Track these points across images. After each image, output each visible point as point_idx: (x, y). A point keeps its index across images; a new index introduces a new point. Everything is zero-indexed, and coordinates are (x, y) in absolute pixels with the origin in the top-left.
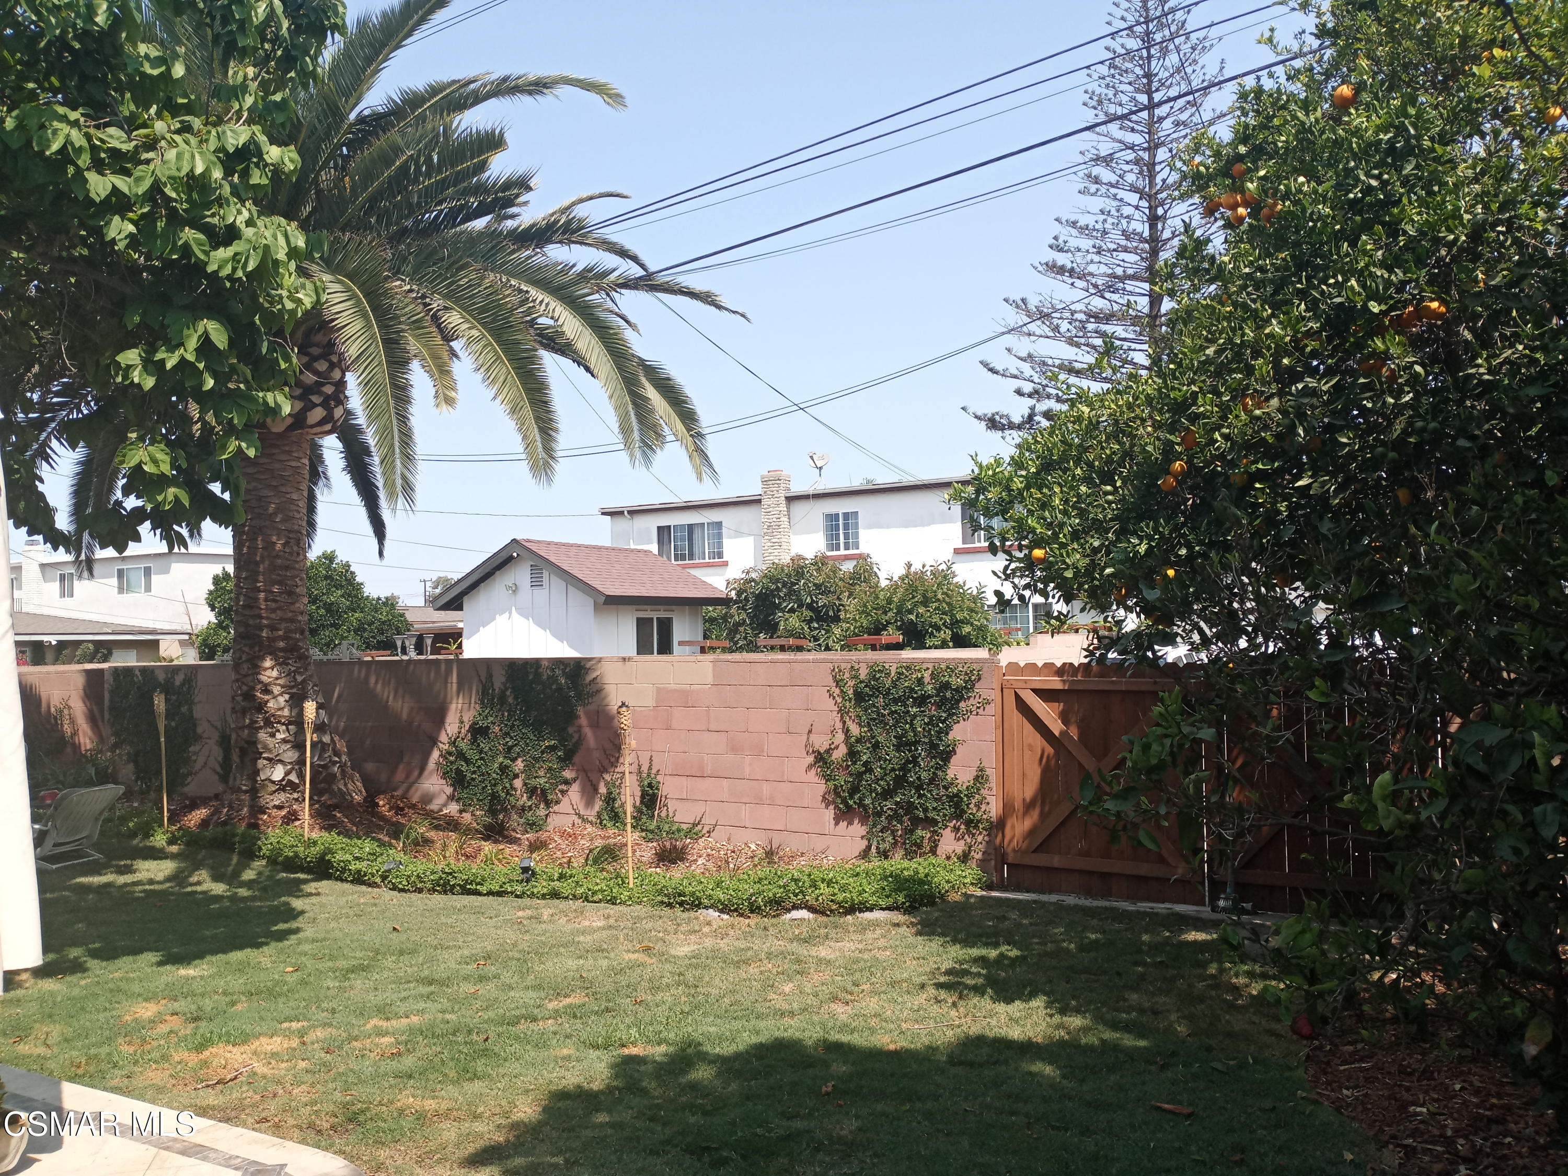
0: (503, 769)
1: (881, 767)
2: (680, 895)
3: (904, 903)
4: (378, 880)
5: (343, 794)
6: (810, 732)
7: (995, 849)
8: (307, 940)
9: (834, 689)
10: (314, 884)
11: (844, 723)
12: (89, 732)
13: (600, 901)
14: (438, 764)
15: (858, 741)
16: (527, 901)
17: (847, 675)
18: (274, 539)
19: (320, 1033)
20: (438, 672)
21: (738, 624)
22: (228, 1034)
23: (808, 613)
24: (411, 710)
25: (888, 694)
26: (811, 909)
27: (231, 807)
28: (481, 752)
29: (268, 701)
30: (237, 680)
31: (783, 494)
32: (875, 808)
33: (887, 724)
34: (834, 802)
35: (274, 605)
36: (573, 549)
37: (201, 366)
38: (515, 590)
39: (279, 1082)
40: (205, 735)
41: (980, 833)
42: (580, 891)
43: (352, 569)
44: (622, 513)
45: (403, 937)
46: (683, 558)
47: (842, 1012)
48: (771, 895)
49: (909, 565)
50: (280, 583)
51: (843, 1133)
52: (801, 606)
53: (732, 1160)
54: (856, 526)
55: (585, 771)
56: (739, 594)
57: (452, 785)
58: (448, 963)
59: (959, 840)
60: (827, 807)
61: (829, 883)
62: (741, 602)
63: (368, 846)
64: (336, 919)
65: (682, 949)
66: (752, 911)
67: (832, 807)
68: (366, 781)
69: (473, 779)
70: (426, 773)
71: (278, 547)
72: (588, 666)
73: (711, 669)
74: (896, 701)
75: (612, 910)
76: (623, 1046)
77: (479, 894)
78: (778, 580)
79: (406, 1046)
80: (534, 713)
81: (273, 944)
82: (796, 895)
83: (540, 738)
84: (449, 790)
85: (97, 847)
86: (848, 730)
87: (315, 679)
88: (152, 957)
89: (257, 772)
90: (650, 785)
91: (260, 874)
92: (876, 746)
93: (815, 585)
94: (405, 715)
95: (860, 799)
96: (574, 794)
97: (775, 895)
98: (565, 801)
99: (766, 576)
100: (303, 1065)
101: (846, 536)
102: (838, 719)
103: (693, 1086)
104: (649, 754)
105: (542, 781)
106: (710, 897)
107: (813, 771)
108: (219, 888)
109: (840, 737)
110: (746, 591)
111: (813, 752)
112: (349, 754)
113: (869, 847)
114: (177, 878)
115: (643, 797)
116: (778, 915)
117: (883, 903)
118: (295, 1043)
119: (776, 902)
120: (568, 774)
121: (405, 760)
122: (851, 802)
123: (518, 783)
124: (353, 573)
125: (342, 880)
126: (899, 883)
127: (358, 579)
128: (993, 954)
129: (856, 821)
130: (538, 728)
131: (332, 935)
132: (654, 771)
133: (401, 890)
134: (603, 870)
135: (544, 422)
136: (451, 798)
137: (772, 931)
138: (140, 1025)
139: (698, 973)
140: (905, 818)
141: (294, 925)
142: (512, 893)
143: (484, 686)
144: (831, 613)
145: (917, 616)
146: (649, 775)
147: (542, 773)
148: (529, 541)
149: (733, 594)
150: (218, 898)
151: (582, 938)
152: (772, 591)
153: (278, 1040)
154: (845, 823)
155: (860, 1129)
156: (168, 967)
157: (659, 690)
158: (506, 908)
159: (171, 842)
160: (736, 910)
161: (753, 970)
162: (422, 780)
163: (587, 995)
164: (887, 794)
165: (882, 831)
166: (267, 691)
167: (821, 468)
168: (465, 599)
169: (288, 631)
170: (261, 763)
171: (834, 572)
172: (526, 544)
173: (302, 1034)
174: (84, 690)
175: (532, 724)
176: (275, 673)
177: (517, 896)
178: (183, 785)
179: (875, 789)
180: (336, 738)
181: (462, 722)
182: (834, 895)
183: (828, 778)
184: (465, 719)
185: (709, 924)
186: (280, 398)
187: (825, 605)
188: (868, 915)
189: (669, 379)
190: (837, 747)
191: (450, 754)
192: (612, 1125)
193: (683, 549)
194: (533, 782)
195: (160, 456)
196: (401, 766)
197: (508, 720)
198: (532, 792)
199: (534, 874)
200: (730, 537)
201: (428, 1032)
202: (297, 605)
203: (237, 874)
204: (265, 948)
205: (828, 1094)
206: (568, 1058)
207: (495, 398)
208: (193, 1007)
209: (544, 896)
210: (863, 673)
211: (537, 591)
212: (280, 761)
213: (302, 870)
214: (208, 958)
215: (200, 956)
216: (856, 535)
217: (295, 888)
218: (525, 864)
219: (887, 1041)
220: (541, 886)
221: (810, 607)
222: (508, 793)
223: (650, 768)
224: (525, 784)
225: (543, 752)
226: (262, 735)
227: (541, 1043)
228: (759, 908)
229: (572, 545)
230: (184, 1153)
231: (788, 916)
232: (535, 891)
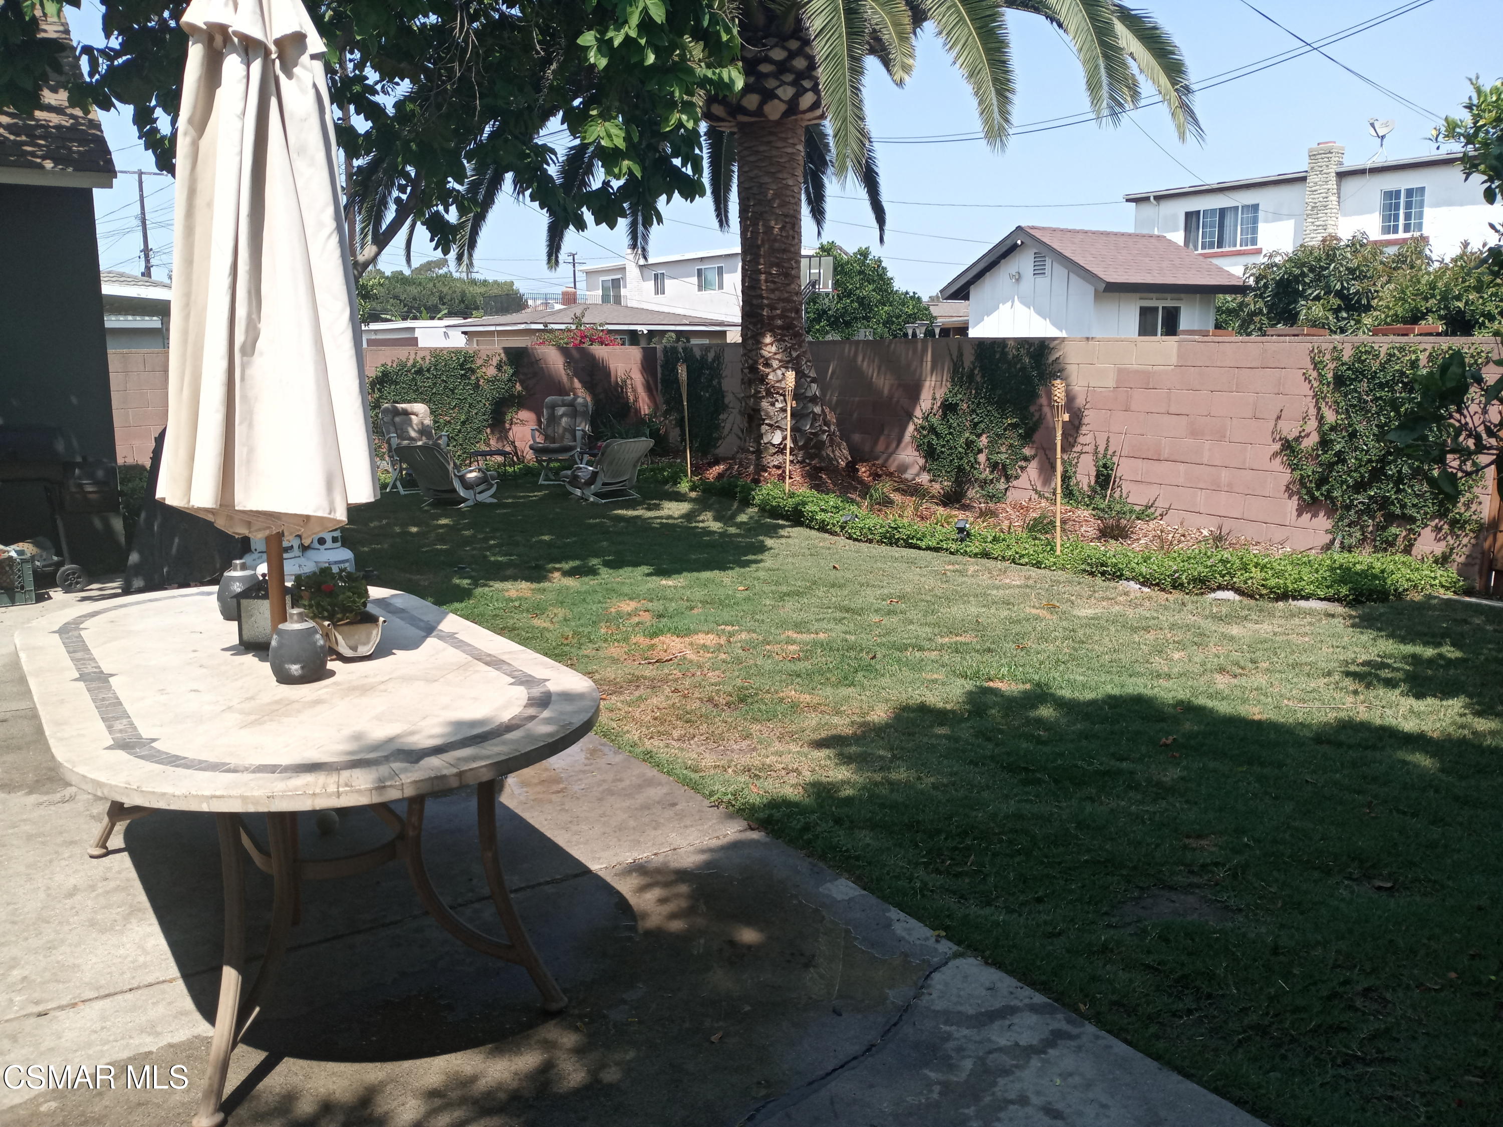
0: (969, 444)
1: (1356, 459)
2: (1102, 565)
3: (1347, 596)
4: (838, 530)
5: (831, 460)
6: (1279, 418)
7: (1483, 553)
8: (764, 569)
9: (1311, 372)
10: (789, 529)
11: (1319, 409)
12: (647, 399)
13: (1026, 564)
14: (913, 437)
15: (1333, 429)
16: (959, 558)
17: (1328, 356)
18: (773, 223)
19: (744, 636)
20: (915, 351)
21: (1253, 314)
22: (676, 628)
23: (1336, 302)
24: (892, 386)
25: (1373, 378)
26: (1238, 591)
27: (741, 465)
28: (950, 427)
29: (768, 374)
30: (744, 355)
31: (1334, 169)
32: (1344, 501)
33: (1369, 411)
34: (1298, 493)
35: (772, 286)
36: (1080, 236)
37: (643, 42)
38: (1018, 278)
39: (700, 667)
40: (731, 405)
41: (1466, 535)
42: (1009, 553)
43: (883, 264)
44: (1147, 199)
45: (839, 574)
46: (1211, 245)
47: (1222, 682)
48: (1196, 574)
49: (1466, 244)
50: (777, 265)
51: (1164, 779)
52: (1328, 293)
53: (1045, 782)
54: (1421, 204)
55: (1044, 449)
56: (1257, 281)
57: (925, 457)
58: (870, 596)
59: (1439, 540)
60: (1290, 497)
61: (1263, 568)
62: (1259, 291)
63: (833, 500)
64: (794, 555)
65: (1085, 612)
66: (1175, 588)
67: (1295, 498)
68: (852, 449)
69: (942, 452)
70: (903, 445)
71: (776, 231)
72: (1051, 346)
73: (1175, 351)
74: (1381, 386)
75: (1034, 572)
76: (990, 680)
77: (919, 548)
78: (1303, 265)
79: (807, 653)
80: (999, 392)
81: (737, 569)
82: (1223, 576)
83: (1004, 416)
84: (921, 461)
85: (639, 489)
86: (1322, 417)
87: (809, 356)
88: (646, 569)
89: (761, 436)
90: (1105, 466)
91: (751, 518)
92: (1353, 435)
93: (1348, 269)
94: (886, 391)
95: (1329, 491)
96: (1033, 469)
97: (1199, 574)
98: (1024, 476)
99: (1290, 260)
100: (723, 656)
101: (1408, 217)
102: (1312, 405)
103: (1039, 721)
104: (1106, 435)
105: (1003, 456)
106: (1133, 570)
107: (1278, 460)
108: (716, 526)
109: (1313, 424)
110: (1265, 277)
111: (1281, 439)
112: (839, 424)
113: (1332, 542)
114: (689, 516)
115: (1097, 476)
116: (1202, 594)
117: (1321, 594)
118: (723, 641)
119: (1200, 581)
120: (1027, 451)
121: (886, 432)
122: (1317, 494)
123: (982, 458)
124: (884, 269)
125: (811, 528)
126: (1345, 575)
127: (889, 275)
128: (1429, 652)
129: (1322, 514)
130: (1002, 406)
131: (785, 567)
132: (1110, 452)
133: (856, 540)
134: (1035, 539)
135: (1002, 83)
136: (923, 469)
137: (1190, 607)
138: (620, 615)
139: (1088, 631)
140: (1379, 514)
141: (759, 557)
142: (947, 550)
143: (955, 365)
144: (1364, 301)
145: (1466, 303)
146: (1105, 456)
147: (1003, 449)
148: (1033, 228)
149: (1251, 282)
150: (712, 533)
151: (995, 592)
152: (1296, 277)
153: (711, 636)
154: (1309, 515)
155: (1182, 778)
156: (654, 578)
157: (1120, 371)
158: (938, 561)
159: (692, 489)
160: (1157, 585)
161: (1151, 636)
162: (899, 451)
163: (976, 636)
164: (1360, 487)
165: (1349, 525)
166: (767, 365)
167: (1383, 137)
168: (972, 288)
169: (784, 310)
170: (764, 428)
171: (1374, 255)
172: (1032, 232)
173: (731, 635)
174: (642, 364)
175: (996, 403)
176: (774, 349)
177: (951, 553)
178: (716, 447)
179: (1346, 481)
180: (827, 410)
181: (934, 399)
182: (1265, 580)
183: (1294, 468)
184: (938, 396)
185: (1126, 594)
186: (735, 74)
187: (1357, 292)
188: (1302, 603)
189: (1155, 28)
190: (1308, 435)
191: (923, 428)
192: (945, 737)
193: (1212, 235)
194: (995, 458)
195: (614, 131)
196: (882, 438)
197: (975, 398)
198: (994, 466)
199: (968, 535)
200: (1266, 221)
201: (827, 647)
202: (793, 286)
203: (733, 516)
204: (730, 572)
205: (1166, 745)
206: (935, 681)
207: (955, 63)
208: (662, 607)
209: (976, 555)
210: (1347, 355)
211: (1040, 280)
212: (779, 427)
213: (783, 517)
214: (685, 574)
215: (679, 572)
216: (1420, 215)
217: (772, 531)
218: (961, 525)
219: (1255, 712)
220: (974, 547)
221: (1339, 294)
222: (972, 467)
223: (1106, 449)
224: (988, 459)
225: (1005, 430)
226: (765, 404)
227: (917, 667)
228: (1182, 585)
229: (1078, 232)
230: (487, 664)
231: (1213, 595)
232: (968, 550)
